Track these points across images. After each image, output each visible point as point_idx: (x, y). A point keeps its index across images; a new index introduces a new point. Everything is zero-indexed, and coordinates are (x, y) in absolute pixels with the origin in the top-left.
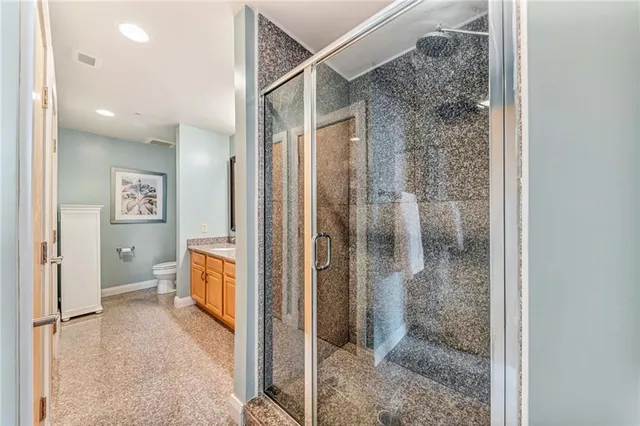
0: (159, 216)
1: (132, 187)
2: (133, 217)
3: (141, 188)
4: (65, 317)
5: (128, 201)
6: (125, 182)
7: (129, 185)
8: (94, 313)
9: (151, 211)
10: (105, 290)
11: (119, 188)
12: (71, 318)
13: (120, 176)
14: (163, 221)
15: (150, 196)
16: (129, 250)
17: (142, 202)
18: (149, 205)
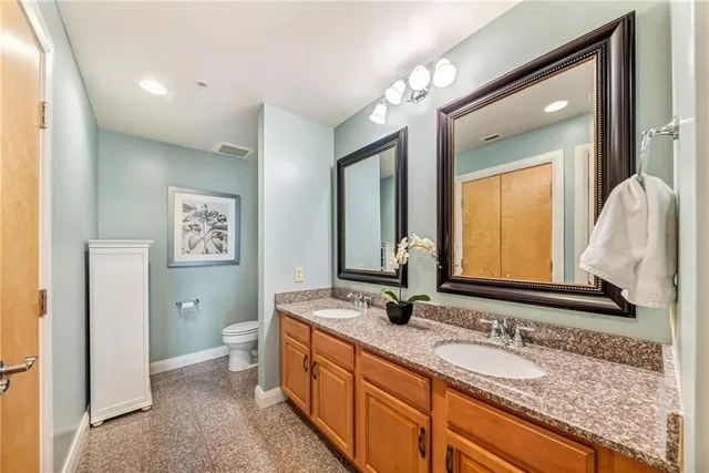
0: (231, 256)
1: (196, 215)
2: (197, 257)
3: (207, 216)
4: (96, 420)
5: (190, 234)
6: (187, 208)
7: (193, 212)
8: (140, 410)
9: (220, 249)
10: (155, 364)
11: (179, 215)
12: (105, 421)
13: (181, 198)
14: (235, 262)
15: (220, 228)
16: (192, 304)
17: (209, 235)
18: (217, 241)
